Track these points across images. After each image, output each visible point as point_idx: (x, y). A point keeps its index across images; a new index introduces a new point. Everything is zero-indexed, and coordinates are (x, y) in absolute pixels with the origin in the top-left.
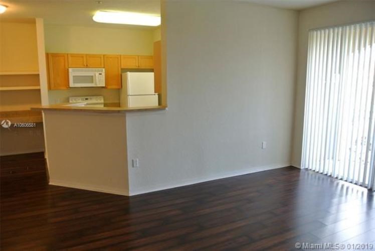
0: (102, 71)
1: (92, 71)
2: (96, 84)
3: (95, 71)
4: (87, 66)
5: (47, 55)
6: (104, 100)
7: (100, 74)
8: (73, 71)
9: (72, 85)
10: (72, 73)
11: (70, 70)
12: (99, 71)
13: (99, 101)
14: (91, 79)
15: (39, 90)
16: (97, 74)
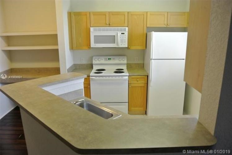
0: (125, 30)
1: (114, 30)
2: (117, 44)
3: (118, 30)
4: (109, 24)
5: (70, 14)
6: (127, 61)
7: (122, 34)
8: (95, 30)
9: (93, 45)
10: (94, 32)
11: (92, 29)
12: (121, 30)
13: (122, 62)
14: (113, 39)
15: (57, 50)
16: (119, 34)
